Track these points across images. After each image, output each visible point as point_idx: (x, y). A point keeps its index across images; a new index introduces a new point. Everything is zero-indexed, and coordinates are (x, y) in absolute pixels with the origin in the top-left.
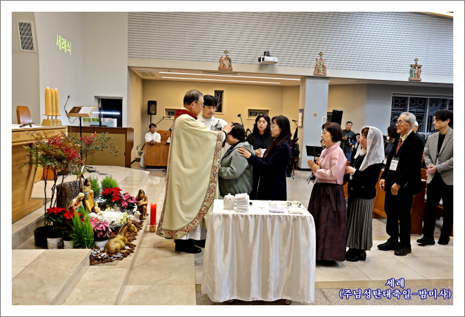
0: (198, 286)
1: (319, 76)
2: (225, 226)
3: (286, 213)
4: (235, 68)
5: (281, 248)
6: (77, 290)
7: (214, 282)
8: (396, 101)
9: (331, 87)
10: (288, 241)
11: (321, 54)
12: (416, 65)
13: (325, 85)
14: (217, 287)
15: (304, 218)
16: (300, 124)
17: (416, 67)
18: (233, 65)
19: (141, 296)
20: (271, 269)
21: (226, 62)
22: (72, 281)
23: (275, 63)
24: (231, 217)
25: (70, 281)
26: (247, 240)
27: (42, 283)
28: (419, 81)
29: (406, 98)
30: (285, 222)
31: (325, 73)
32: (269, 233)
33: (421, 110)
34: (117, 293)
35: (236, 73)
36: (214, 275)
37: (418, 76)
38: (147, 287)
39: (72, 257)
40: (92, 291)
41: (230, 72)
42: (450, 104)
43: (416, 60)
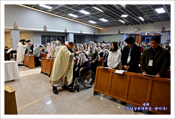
1: (15, 29)
12: (45, 27)
16: (11, 44)
29: (45, 35)
31: (17, 28)
33: (50, 38)
37: (46, 30)
42: (57, 37)
43: (45, 25)
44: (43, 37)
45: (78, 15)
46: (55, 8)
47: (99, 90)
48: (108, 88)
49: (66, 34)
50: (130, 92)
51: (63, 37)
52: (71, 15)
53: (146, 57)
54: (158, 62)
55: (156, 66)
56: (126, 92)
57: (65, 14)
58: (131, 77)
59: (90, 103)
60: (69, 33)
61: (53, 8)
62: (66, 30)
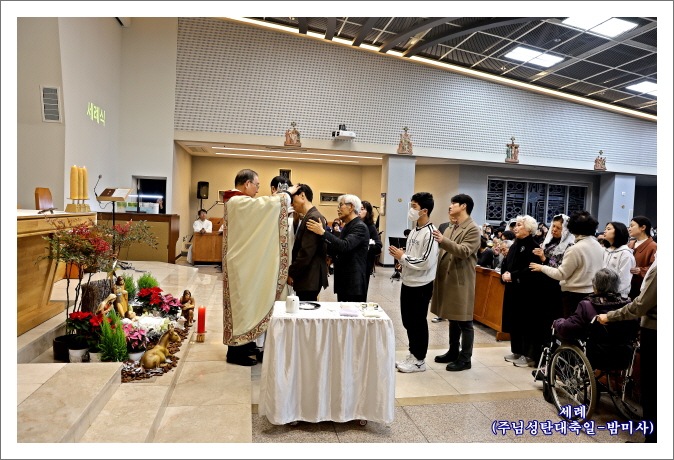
0: (254, 407)
1: (404, 155)
2: (287, 333)
3: (361, 317)
4: (304, 143)
5: (355, 358)
6: (105, 413)
7: (274, 401)
8: (493, 185)
9: (418, 167)
10: (363, 350)
11: (406, 129)
12: (513, 145)
13: (411, 165)
14: (277, 407)
15: (381, 323)
16: (382, 211)
17: (513, 147)
18: (302, 140)
19: (184, 419)
20: (342, 383)
21: (294, 137)
22: (99, 402)
23: (352, 138)
24: (294, 321)
25: (96, 401)
26: (314, 350)
27: (62, 404)
28: (516, 163)
29: (503, 182)
30: (359, 328)
31: (410, 151)
32: (340, 341)
33: (520, 196)
34: (155, 416)
35: (305, 150)
36: (274, 392)
37: (516, 158)
38: (192, 408)
39: (99, 373)
40: (124, 413)
41: (298, 147)
42: (551, 190)
43: (513, 139)
44: (495, 187)
46: (576, 60)
49: (599, 180)
51: (578, 194)
60: (613, 175)
61: (567, 59)
62: (603, 161)
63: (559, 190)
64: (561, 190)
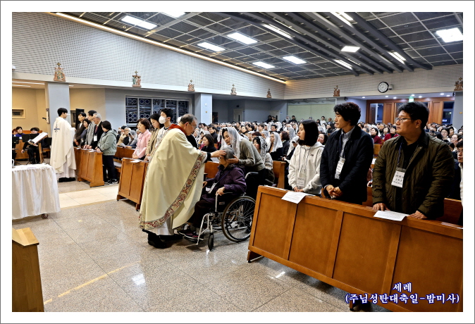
1: (59, 82)
8: (130, 101)
9: (71, 90)
11: (59, 64)
12: (136, 76)
16: (48, 121)
17: (136, 78)
28: (140, 87)
29: (137, 99)
31: (64, 80)
33: (148, 108)
37: (139, 84)
42: (167, 103)
43: (136, 72)
44: (131, 103)
45: (225, 46)
46: (163, 27)
47: (262, 248)
48: (286, 243)
49: (193, 97)
50: (342, 256)
51: (184, 106)
52: (206, 45)
53: (388, 163)
54: (417, 176)
55: (412, 188)
56: (332, 256)
57: (189, 42)
58: (346, 216)
59: (236, 283)
60: (199, 94)
61: (158, 26)
62: (193, 86)
63: (172, 103)
64: (174, 103)
